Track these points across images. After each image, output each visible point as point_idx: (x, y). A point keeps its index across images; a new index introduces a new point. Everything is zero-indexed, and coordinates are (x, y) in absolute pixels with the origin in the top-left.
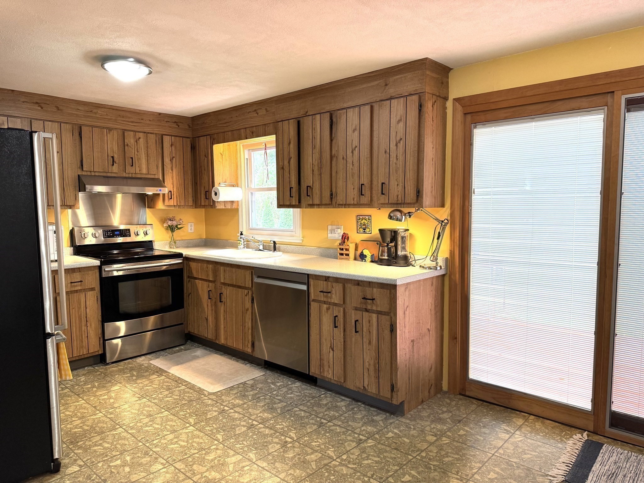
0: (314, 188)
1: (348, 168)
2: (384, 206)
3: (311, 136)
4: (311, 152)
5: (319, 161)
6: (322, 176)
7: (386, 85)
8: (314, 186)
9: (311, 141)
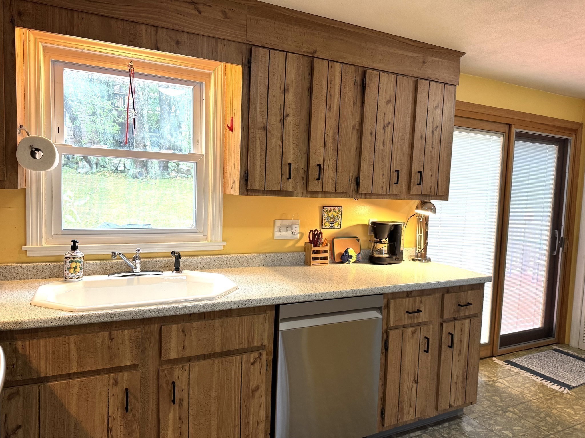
0: (325, 168)
1: (377, 148)
2: (412, 197)
3: (325, 91)
4: (323, 115)
5: (336, 131)
6: (339, 152)
7: (424, 62)
8: (325, 165)
9: (325, 98)
